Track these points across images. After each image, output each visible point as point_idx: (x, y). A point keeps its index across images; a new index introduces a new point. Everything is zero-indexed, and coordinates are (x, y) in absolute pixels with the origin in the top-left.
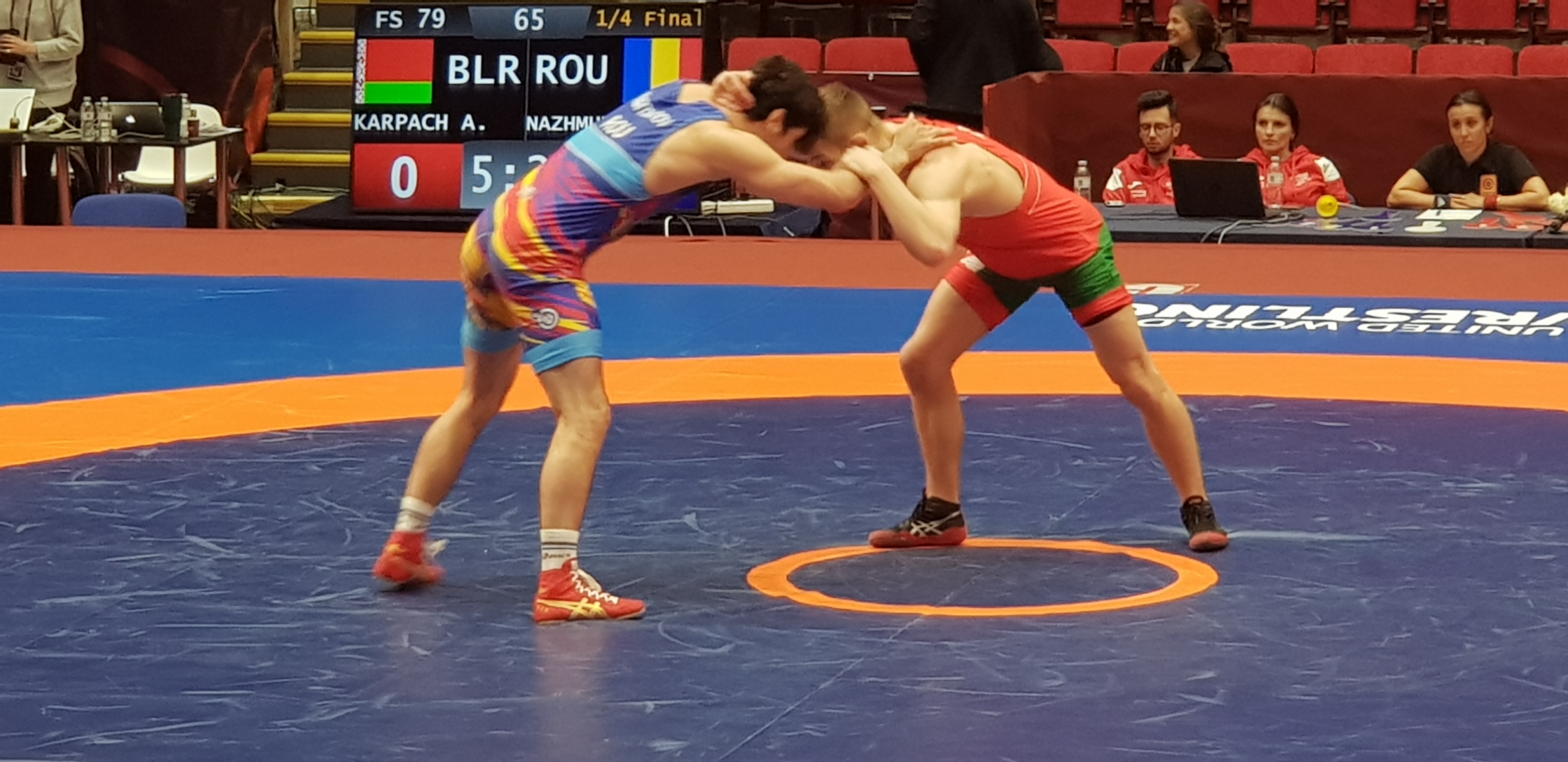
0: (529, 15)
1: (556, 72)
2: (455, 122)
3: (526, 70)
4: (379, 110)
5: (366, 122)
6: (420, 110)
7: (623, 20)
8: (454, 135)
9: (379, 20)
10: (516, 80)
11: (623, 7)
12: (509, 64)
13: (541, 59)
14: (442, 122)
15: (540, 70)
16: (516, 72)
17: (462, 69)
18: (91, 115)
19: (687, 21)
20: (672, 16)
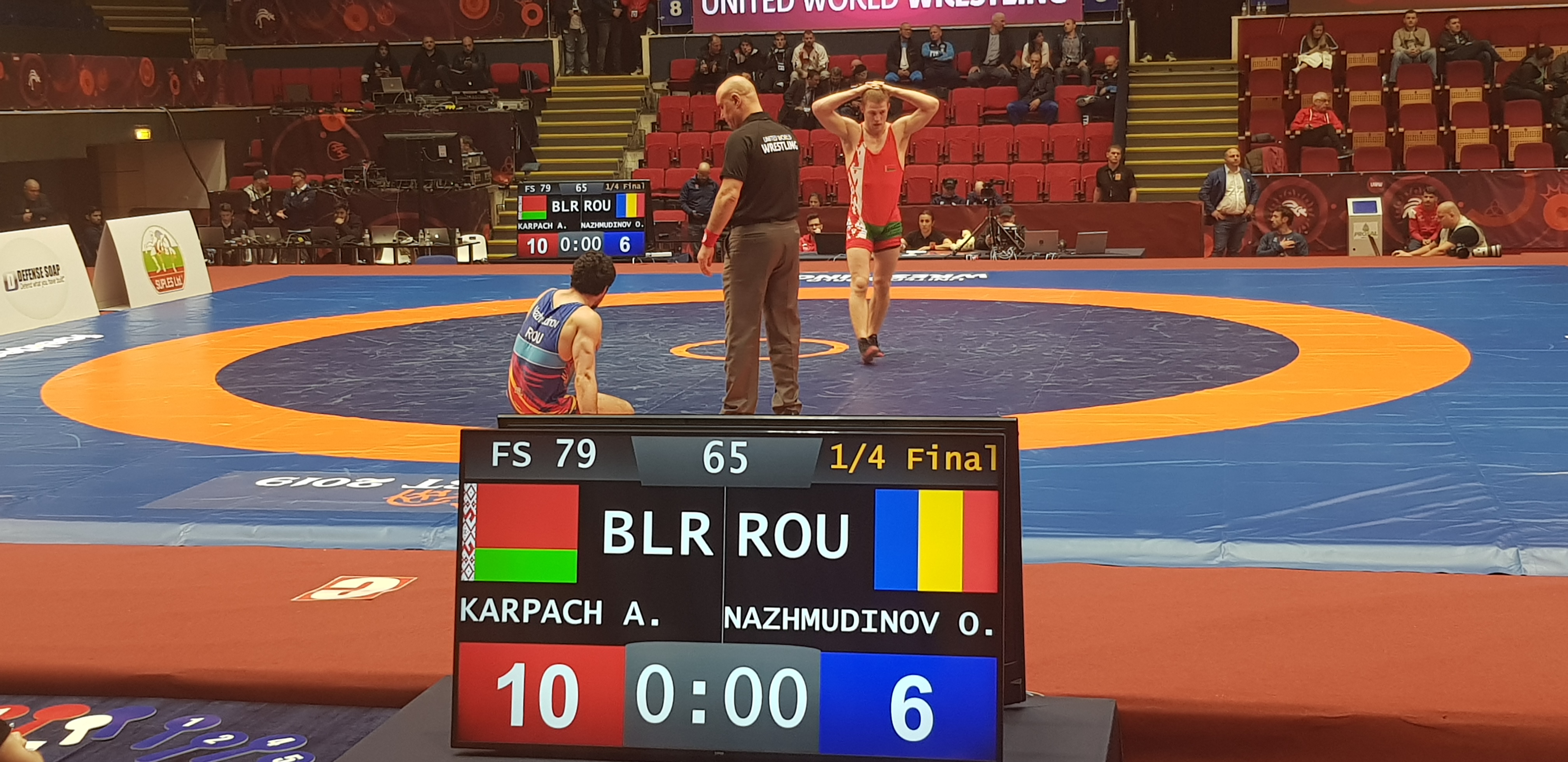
0: (581, 186)
1: (592, 207)
2: (555, 226)
3: (581, 206)
4: (527, 221)
5: (522, 226)
6: (542, 221)
7: (615, 187)
8: (555, 230)
9: (526, 189)
10: (577, 210)
11: (616, 183)
12: (574, 204)
13: (586, 202)
14: (551, 226)
15: (586, 206)
16: (578, 207)
17: (558, 206)
18: (423, 237)
19: (639, 187)
20: (633, 185)
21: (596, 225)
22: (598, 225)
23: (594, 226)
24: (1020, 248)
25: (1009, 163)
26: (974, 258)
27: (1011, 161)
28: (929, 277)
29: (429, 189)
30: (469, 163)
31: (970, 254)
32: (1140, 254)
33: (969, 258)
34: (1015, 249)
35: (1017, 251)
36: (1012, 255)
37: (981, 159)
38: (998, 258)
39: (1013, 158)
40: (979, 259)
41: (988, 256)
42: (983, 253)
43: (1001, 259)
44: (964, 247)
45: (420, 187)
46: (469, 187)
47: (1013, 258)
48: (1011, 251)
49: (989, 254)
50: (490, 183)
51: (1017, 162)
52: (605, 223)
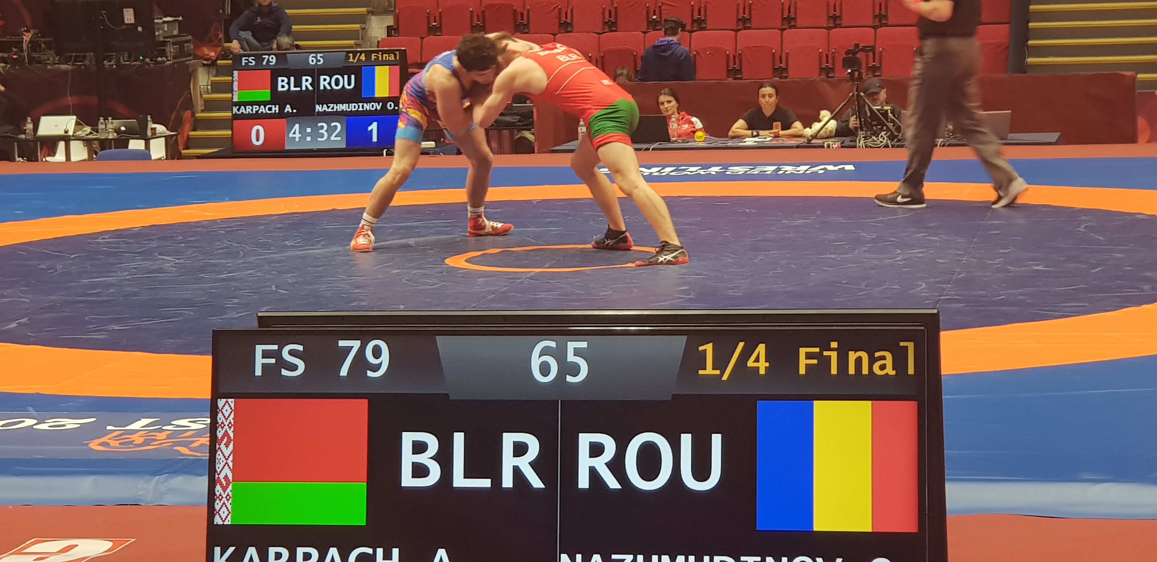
0: (316, 57)
1: (329, 84)
2: (282, 109)
3: (315, 83)
4: (245, 104)
5: (238, 110)
6: (265, 104)
7: (361, 58)
8: (281, 115)
9: (244, 62)
11: (361, 52)
12: (307, 80)
13: (322, 78)
14: (276, 109)
15: (322, 83)
16: (311, 84)
18: (104, 126)
19: (392, 57)
20: (384, 55)
21: (335, 107)
22: (338, 107)
23: (333, 108)
24: (896, 133)
25: (875, 28)
26: (836, 146)
27: (877, 24)
28: (780, 170)
29: (112, 65)
30: (164, 31)
31: (830, 142)
32: (1054, 140)
33: (829, 147)
34: (889, 134)
35: (892, 137)
36: (885, 141)
37: (838, 22)
38: (866, 146)
39: (880, 21)
40: (842, 147)
41: (853, 144)
42: (847, 140)
43: (871, 147)
44: (822, 132)
45: (99, 63)
46: (164, 62)
47: (886, 146)
48: (883, 138)
49: (855, 141)
50: (191, 58)
51: (886, 25)
52: (347, 105)
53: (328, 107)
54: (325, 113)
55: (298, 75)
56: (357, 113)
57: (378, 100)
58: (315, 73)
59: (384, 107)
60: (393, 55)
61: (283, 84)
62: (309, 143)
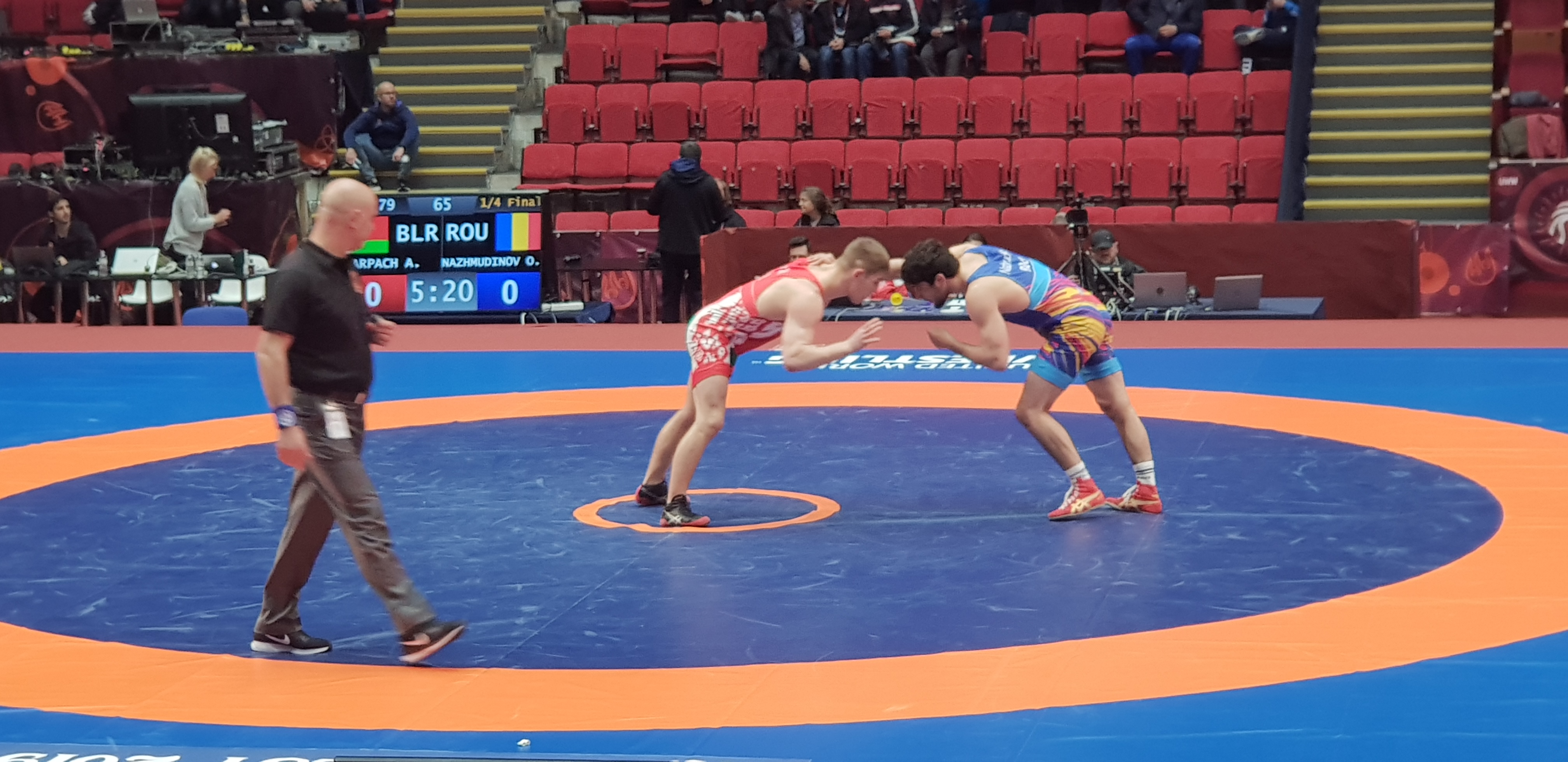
0: (442, 202)
1: (458, 234)
2: (401, 263)
3: (441, 233)
6: (381, 256)
7: (495, 203)
8: (401, 270)
10: (436, 239)
11: (496, 196)
12: (431, 229)
13: (450, 226)
14: (394, 263)
15: (449, 233)
16: (436, 234)
19: (532, 203)
20: (524, 201)
21: (465, 262)
22: (468, 262)
23: (462, 263)
24: (1127, 301)
35: (1122, 306)
52: (479, 259)
53: (457, 262)
54: (452, 269)
55: (421, 222)
56: (490, 270)
57: (515, 254)
58: (441, 220)
59: (522, 262)
60: (532, 201)
61: (404, 234)
62: (433, 304)
